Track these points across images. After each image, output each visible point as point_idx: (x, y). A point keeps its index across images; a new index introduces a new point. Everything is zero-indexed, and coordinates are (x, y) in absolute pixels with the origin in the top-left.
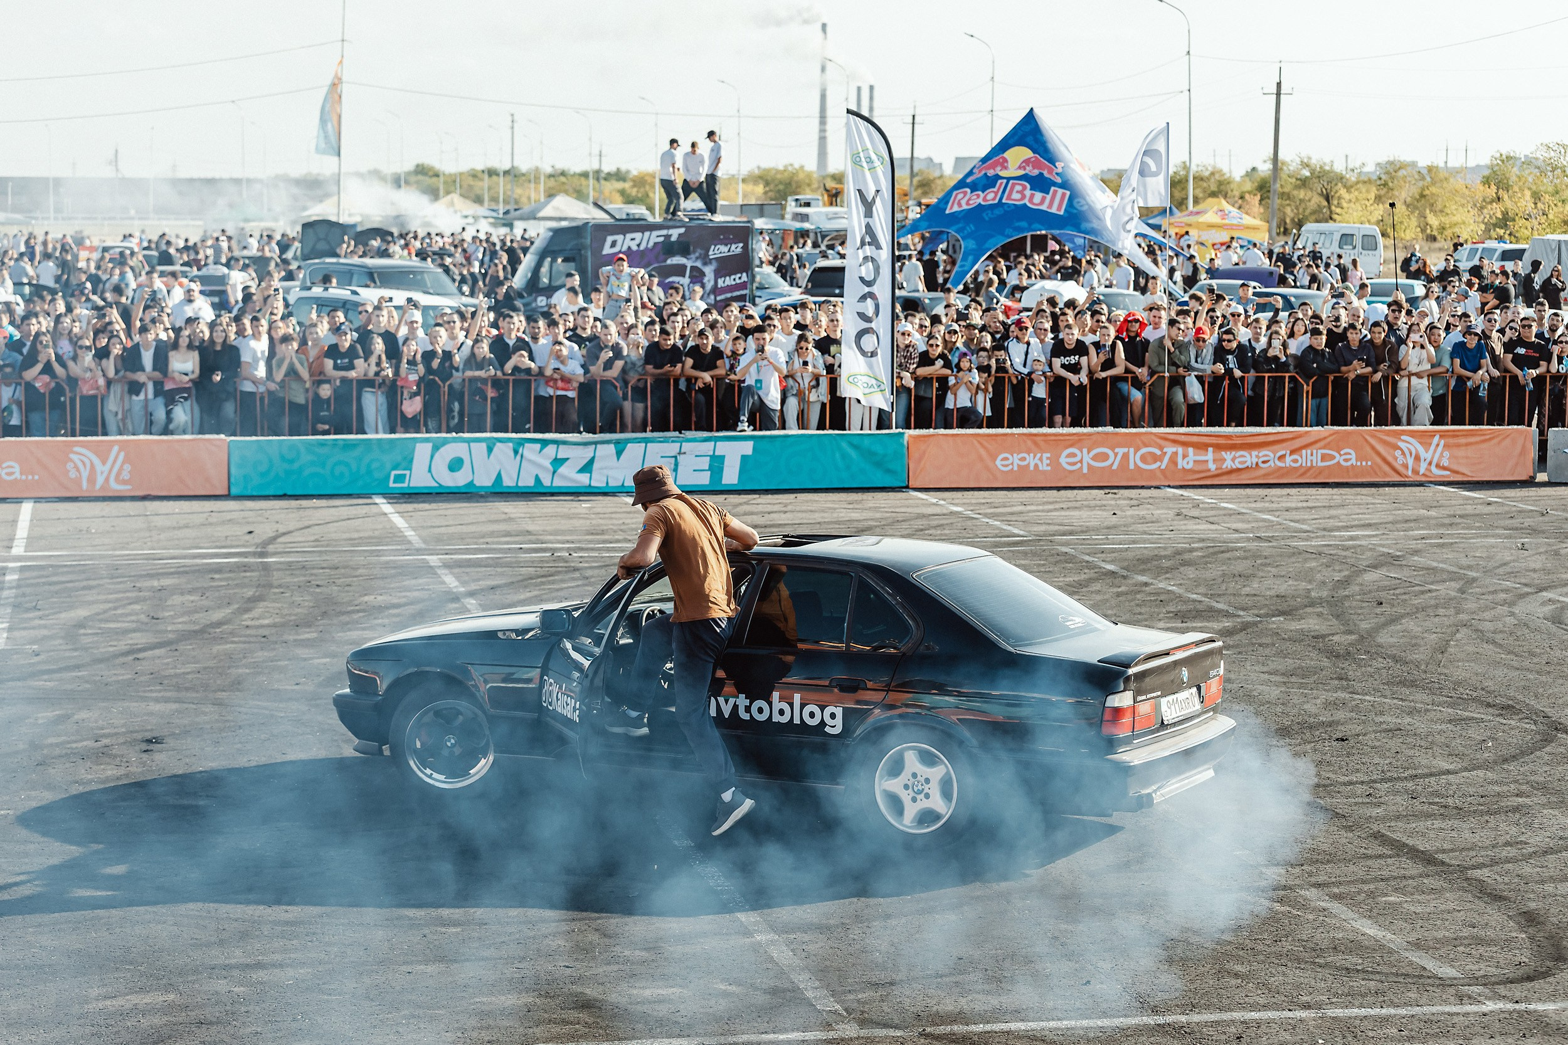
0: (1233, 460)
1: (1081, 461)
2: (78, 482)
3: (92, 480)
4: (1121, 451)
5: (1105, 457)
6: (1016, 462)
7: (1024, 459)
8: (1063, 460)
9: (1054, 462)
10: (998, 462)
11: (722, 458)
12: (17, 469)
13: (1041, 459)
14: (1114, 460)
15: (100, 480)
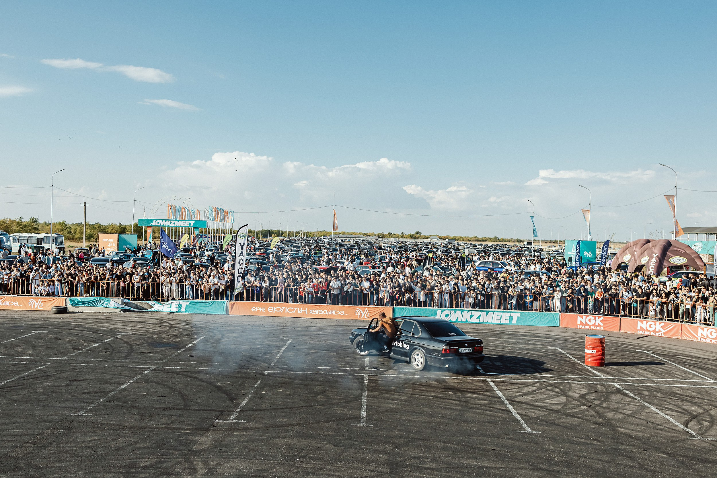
0: (312, 312)
1: (273, 310)
2: (31, 306)
3: (34, 306)
4: (283, 308)
5: (279, 309)
6: (257, 309)
7: (259, 309)
8: (269, 310)
9: (266, 310)
10: (252, 309)
11: (181, 305)
12: (17, 303)
13: (263, 309)
14: (281, 310)
15: (36, 306)
